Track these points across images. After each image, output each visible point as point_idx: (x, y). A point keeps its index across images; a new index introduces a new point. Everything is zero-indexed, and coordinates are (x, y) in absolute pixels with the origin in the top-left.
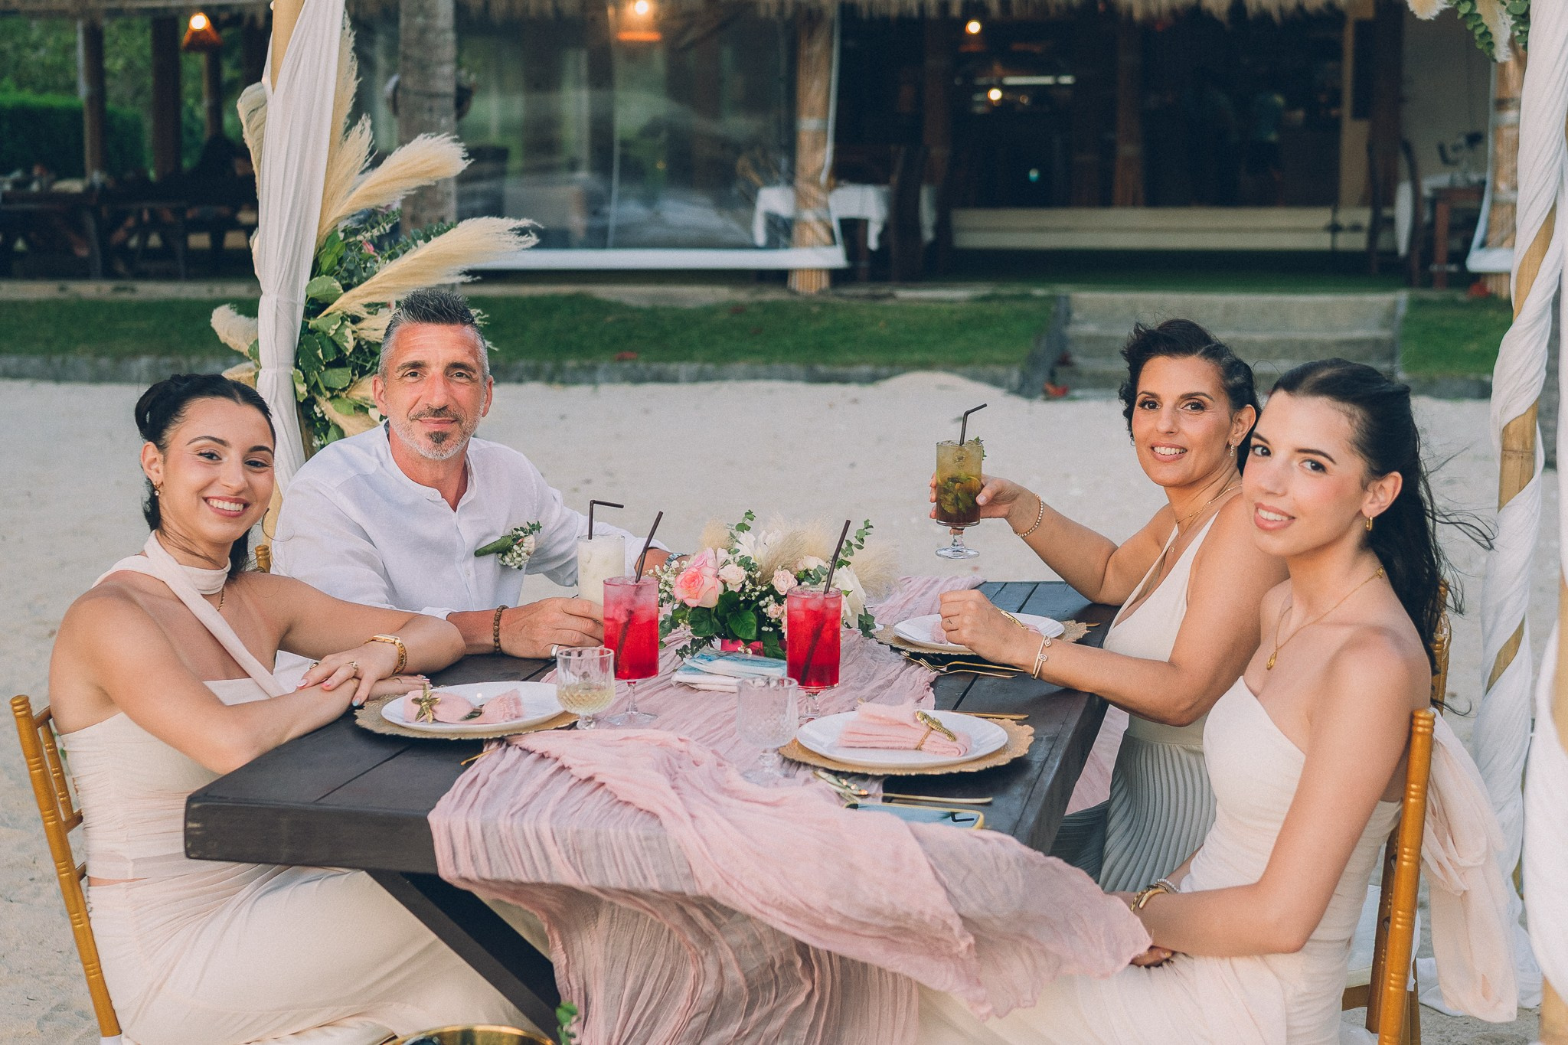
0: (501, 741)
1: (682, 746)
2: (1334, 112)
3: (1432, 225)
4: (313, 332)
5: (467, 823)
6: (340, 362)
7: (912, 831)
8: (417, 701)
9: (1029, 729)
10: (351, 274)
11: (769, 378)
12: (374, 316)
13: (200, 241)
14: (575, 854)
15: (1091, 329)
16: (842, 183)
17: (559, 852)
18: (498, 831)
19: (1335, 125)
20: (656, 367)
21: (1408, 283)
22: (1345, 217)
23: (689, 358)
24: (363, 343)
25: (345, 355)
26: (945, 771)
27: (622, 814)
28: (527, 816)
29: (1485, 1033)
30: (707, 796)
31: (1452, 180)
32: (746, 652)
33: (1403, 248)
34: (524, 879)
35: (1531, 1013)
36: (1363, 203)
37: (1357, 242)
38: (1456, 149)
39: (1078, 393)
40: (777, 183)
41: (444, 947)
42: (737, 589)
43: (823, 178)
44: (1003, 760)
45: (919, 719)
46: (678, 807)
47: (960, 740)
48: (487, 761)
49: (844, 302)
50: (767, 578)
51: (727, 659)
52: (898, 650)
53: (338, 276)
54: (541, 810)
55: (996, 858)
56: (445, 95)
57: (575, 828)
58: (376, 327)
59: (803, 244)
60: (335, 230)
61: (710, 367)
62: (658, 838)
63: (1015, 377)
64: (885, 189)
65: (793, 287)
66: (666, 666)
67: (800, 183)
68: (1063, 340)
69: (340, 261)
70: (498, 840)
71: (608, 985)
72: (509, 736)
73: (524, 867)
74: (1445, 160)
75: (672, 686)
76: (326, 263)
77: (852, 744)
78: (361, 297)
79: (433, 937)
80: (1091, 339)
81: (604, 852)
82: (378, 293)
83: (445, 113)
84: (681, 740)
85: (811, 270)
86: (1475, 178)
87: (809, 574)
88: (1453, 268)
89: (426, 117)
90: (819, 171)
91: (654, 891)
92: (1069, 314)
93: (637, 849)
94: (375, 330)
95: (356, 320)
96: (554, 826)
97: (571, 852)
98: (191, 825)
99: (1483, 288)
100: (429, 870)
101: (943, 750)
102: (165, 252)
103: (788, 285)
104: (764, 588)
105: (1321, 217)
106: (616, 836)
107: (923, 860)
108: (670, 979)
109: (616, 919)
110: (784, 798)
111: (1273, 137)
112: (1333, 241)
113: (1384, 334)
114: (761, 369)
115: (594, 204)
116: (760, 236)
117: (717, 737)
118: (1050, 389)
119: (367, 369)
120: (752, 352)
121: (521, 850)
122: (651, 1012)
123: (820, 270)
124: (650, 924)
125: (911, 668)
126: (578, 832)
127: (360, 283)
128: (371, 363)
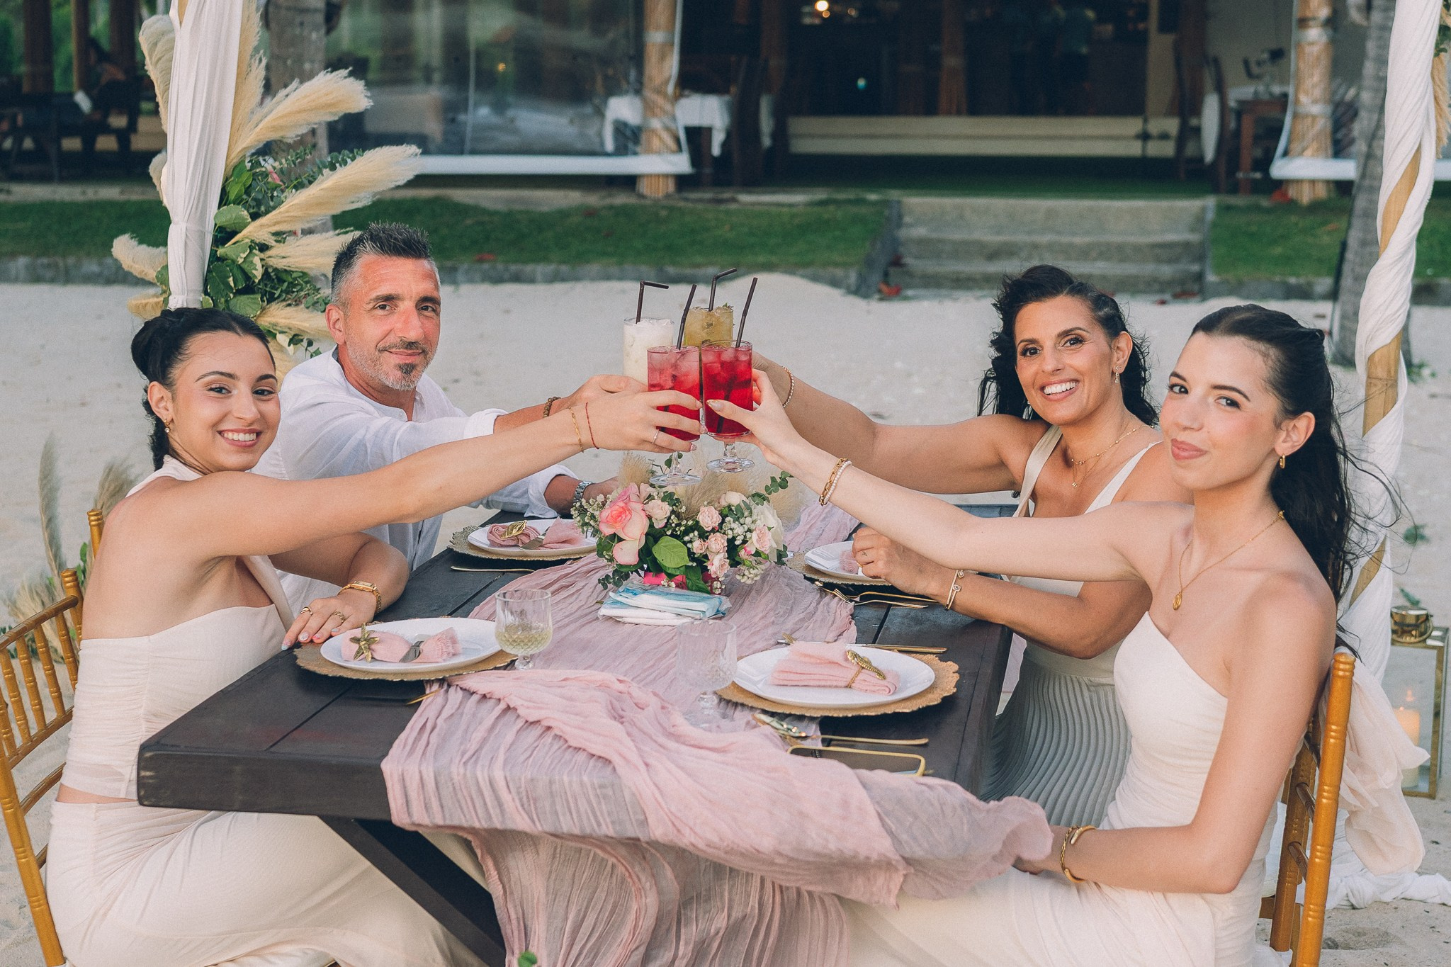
0: (441, 681)
1: (621, 687)
2: (1141, 26)
3: (1237, 133)
4: (222, 259)
5: (420, 772)
6: (249, 289)
7: (859, 778)
8: (356, 640)
9: (952, 666)
10: (258, 203)
11: (621, 279)
12: (282, 244)
13: (72, 144)
14: (529, 801)
15: (920, 232)
16: (686, 92)
17: (513, 799)
18: (452, 779)
19: (1142, 40)
20: (513, 268)
21: (1215, 190)
22: (1155, 126)
23: (546, 260)
24: (270, 270)
25: (254, 282)
26: (880, 712)
27: (574, 761)
28: (480, 763)
29: (1348, 927)
30: (656, 742)
31: (1256, 93)
32: (669, 586)
33: (1209, 154)
34: (477, 825)
35: (1389, 907)
36: (1169, 114)
37: (1166, 149)
38: (1259, 64)
39: (910, 293)
40: (626, 92)
41: (378, 873)
42: (662, 524)
43: (670, 89)
44: (934, 699)
45: (850, 659)
46: (634, 757)
47: (889, 678)
48: (431, 703)
49: (690, 205)
50: (692, 514)
51: (652, 593)
52: (812, 581)
53: (247, 207)
54: (492, 758)
55: (942, 805)
56: (316, 10)
57: (529, 777)
58: (283, 255)
59: (649, 151)
60: (242, 162)
61: (564, 268)
62: (613, 785)
63: (853, 278)
64: (727, 98)
65: (641, 191)
66: (588, 597)
67: (648, 93)
68: (896, 242)
69: (248, 191)
70: (451, 789)
71: (550, 918)
72: (450, 676)
73: (477, 815)
74: (1250, 75)
75: (597, 618)
76: (233, 193)
77: (785, 683)
78: (269, 226)
79: (368, 863)
80: (921, 242)
81: (558, 800)
82: (285, 222)
83: (316, 28)
84: (620, 681)
85: (658, 176)
86: (1277, 89)
87: (731, 509)
88: (1258, 175)
89: (298, 31)
90: (667, 82)
91: (607, 836)
92: (900, 217)
93: (592, 797)
94: (284, 257)
95: (264, 248)
96: (508, 774)
97: (525, 799)
98: (143, 773)
99: (1285, 195)
100: (383, 817)
101: (873, 689)
102: (39, 155)
103: (637, 189)
104: (690, 523)
105: (1133, 125)
106: (570, 782)
107: (871, 809)
108: (612, 912)
109: (558, 855)
110: (732, 743)
111: (1084, 50)
112: (1144, 149)
113: (1194, 238)
114: (614, 270)
115: (451, 111)
116: (609, 145)
117: (651, 677)
118: (884, 288)
119: (276, 296)
120: (605, 254)
121: (474, 797)
122: (593, 945)
123: (666, 176)
124: (593, 860)
125: (827, 599)
126: (532, 780)
127: (267, 212)
128: (280, 290)
